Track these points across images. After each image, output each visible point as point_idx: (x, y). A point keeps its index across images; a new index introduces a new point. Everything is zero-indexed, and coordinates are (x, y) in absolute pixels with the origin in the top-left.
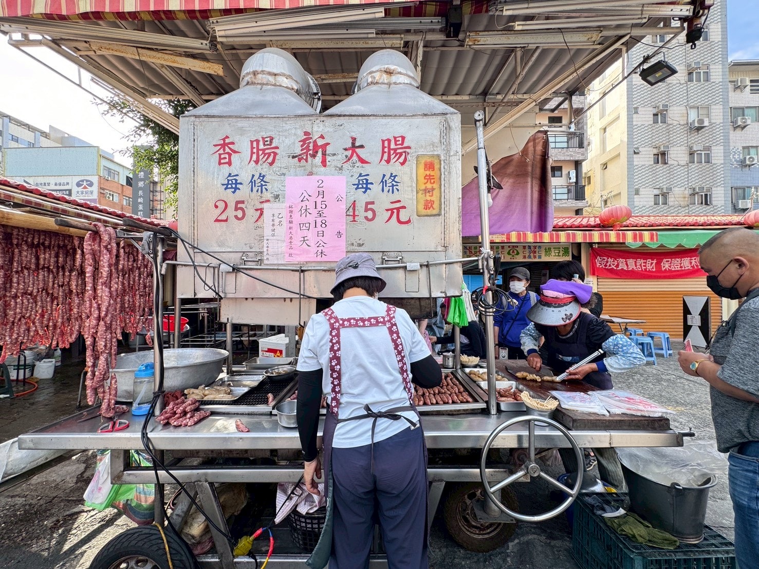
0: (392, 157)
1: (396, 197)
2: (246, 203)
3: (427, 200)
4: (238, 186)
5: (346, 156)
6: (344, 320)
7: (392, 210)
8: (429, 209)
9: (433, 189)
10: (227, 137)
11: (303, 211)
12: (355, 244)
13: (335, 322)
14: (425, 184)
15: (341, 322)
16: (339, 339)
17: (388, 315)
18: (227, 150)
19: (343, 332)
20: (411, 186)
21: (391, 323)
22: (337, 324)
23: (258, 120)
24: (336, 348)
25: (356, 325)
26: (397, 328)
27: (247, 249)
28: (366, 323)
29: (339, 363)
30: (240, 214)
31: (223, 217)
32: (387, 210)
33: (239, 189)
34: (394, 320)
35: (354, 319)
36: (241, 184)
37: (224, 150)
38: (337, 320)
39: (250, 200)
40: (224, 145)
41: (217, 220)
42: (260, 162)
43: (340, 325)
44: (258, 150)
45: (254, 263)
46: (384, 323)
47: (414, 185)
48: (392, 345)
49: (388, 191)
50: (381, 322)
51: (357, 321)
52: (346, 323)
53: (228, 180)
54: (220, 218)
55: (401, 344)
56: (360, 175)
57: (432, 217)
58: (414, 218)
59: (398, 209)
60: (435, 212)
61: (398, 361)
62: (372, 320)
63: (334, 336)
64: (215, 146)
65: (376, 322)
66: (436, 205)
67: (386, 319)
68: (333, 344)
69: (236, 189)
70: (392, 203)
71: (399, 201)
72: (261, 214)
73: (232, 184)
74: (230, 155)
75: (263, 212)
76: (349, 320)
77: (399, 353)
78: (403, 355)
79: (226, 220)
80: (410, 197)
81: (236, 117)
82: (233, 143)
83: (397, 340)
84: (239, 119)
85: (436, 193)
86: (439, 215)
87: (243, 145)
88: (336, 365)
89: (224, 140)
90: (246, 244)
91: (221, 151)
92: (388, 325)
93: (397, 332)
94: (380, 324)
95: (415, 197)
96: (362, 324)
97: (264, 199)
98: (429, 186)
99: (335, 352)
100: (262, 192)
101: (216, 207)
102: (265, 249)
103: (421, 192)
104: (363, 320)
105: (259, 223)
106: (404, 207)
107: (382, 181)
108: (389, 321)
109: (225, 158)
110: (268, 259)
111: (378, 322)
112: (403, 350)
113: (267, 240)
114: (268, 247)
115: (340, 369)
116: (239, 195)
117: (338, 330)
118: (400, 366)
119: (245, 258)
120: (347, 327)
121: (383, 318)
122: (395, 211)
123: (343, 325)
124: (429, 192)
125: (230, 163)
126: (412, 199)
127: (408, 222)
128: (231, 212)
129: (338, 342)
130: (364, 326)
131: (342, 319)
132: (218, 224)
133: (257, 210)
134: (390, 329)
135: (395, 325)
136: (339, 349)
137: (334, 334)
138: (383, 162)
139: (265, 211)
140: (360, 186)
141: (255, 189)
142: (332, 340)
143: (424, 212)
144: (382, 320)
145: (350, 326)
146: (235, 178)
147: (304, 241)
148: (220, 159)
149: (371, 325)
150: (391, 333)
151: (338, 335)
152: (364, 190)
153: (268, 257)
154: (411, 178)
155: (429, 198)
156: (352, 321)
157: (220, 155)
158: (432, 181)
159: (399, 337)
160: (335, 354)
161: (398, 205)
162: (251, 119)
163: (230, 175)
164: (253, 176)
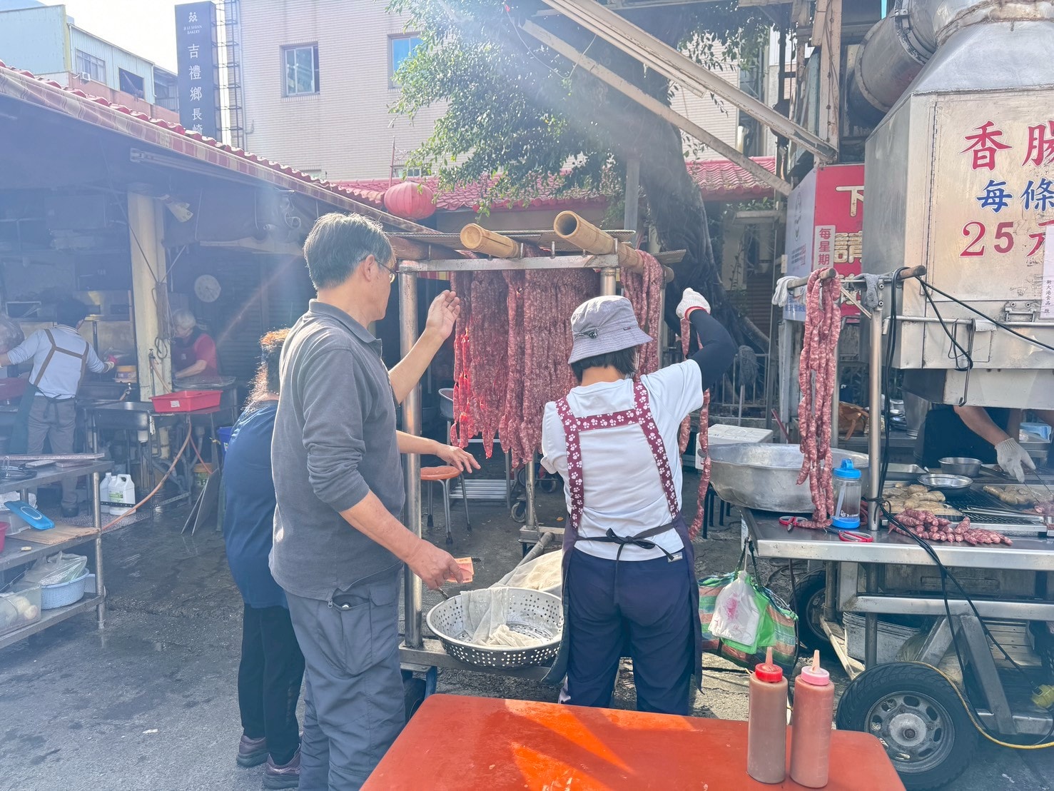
2: (1015, 226)
4: (1005, 200)
10: (990, 124)
18: (989, 144)
23: (1045, 93)
27: (1014, 296)
30: (1004, 242)
31: (977, 248)
33: (1006, 205)
36: (1009, 196)
37: (983, 145)
39: (1023, 222)
40: (982, 138)
41: (965, 254)
42: (1045, 161)
44: (1042, 142)
45: (1022, 318)
53: (989, 192)
54: (970, 250)
64: (968, 138)
69: (1001, 204)
72: (1041, 241)
73: (995, 197)
74: (992, 151)
75: (1043, 239)
79: (981, 253)
81: (1007, 91)
82: (999, 133)
84: (1010, 94)
87: (1016, 136)
89: (984, 128)
90: (1011, 289)
91: (979, 147)
97: (1045, 220)
100: (1044, 208)
101: (966, 233)
102: (1044, 296)
105: (1035, 257)
109: (984, 157)
110: (1047, 311)
113: (1048, 282)
114: (1049, 293)
116: (1005, 214)
119: (1010, 310)
125: (991, 165)
128: (989, 240)
132: (967, 259)
133: (1033, 236)
139: (1047, 239)
141: (1032, 204)
146: (999, 187)
148: (976, 158)
153: (1047, 308)
157: (976, 152)
162: (1031, 93)
163: (991, 183)
164: (1031, 183)
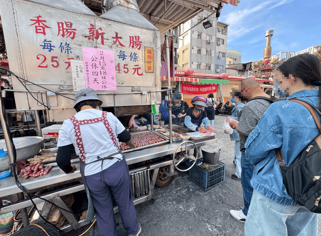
0: (135, 45)
1: (136, 63)
2: (59, 58)
3: (149, 66)
5: (114, 41)
6: (81, 121)
7: (135, 69)
8: (150, 69)
9: (151, 62)
10: (40, 16)
11: (94, 66)
12: (120, 83)
13: (76, 123)
14: (148, 59)
15: (80, 122)
16: (79, 130)
17: (103, 116)
18: (41, 25)
19: (81, 127)
20: (143, 59)
21: (105, 120)
22: (78, 124)
23: (61, 10)
24: (78, 135)
25: (88, 123)
26: (108, 122)
27: (62, 83)
28: (93, 121)
29: (81, 141)
30: (55, 64)
31: (44, 65)
32: (133, 69)
33: (53, 50)
34: (106, 119)
35: (86, 120)
36: (54, 47)
37: (39, 24)
38: (77, 121)
39: (61, 57)
40: (38, 21)
41: (39, 66)
42: (65, 36)
43: (79, 124)
44: (63, 28)
45: (67, 91)
46: (101, 120)
47: (144, 59)
48: (106, 129)
49: (133, 61)
50: (100, 120)
51: (88, 121)
52: (82, 122)
53: (45, 44)
54: (41, 65)
55: (111, 128)
56: (121, 51)
57: (151, 73)
58: (144, 73)
59: (138, 69)
60: (152, 71)
61: (110, 136)
62: (96, 120)
63: (77, 129)
64: (32, 20)
65: (97, 120)
66: (152, 68)
67: (102, 119)
68: (77, 133)
69: (51, 49)
70: (135, 66)
71: (138, 65)
72: (69, 65)
73: (48, 46)
74: (44, 29)
75: (70, 64)
76: (84, 121)
77: (110, 132)
78: (112, 133)
79: (46, 67)
80: (142, 64)
81: (45, 5)
82: (45, 21)
83: (108, 127)
84: (47, 7)
85: (152, 63)
86: (153, 72)
87: (53, 23)
88: (80, 142)
89: (38, 17)
90: (61, 81)
91: (37, 24)
92: (103, 121)
93: (108, 124)
94: (100, 121)
95: (144, 64)
96: (90, 122)
97: (70, 57)
98: (149, 60)
99: (78, 136)
100: (68, 53)
101: (38, 58)
102: (74, 84)
103: (146, 62)
104: (91, 120)
105: (68, 69)
106: (140, 68)
107: (130, 56)
108: (103, 119)
109: (41, 30)
110: (76, 89)
111: (98, 121)
112: (112, 130)
113: (74, 79)
114: (75, 83)
115: (82, 143)
116: (53, 53)
117: (78, 126)
118: (111, 137)
119: (62, 88)
120: (83, 124)
121: (101, 118)
122: (136, 69)
123: (81, 124)
124: (149, 63)
125: (44, 33)
126: (143, 65)
127: (142, 75)
128: (49, 62)
129: (79, 132)
130: (92, 123)
131: (80, 121)
132: (39, 68)
133: (66, 63)
134: (104, 123)
135: (107, 121)
136: (80, 135)
137: (76, 128)
138: (131, 47)
139: (71, 63)
140: (121, 57)
141: (64, 51)
142: (75, 132)
143: (148, 71)
144: (100, 119)
145: (85, 123)
146: (49, 42)
147: (95, 80)
148: (37, 30)
149: (95, 122)
150: (105, 124)
151: (79, 128)
152: (123, 59)
153: (76, 88)
154: (142, 56)
155: (149, 65)
156: (85, 121)
157: (36, 27)
158: (151, 58)
159: (109, 126)
160: (78, 137)
161: (137, 67)
162: (56, 9)
163: (45, 40)
164: (62, 43)
